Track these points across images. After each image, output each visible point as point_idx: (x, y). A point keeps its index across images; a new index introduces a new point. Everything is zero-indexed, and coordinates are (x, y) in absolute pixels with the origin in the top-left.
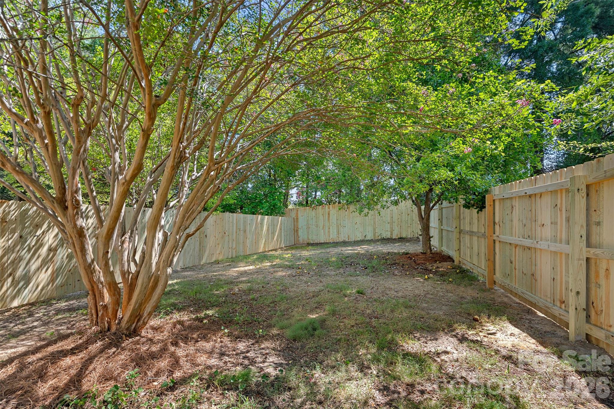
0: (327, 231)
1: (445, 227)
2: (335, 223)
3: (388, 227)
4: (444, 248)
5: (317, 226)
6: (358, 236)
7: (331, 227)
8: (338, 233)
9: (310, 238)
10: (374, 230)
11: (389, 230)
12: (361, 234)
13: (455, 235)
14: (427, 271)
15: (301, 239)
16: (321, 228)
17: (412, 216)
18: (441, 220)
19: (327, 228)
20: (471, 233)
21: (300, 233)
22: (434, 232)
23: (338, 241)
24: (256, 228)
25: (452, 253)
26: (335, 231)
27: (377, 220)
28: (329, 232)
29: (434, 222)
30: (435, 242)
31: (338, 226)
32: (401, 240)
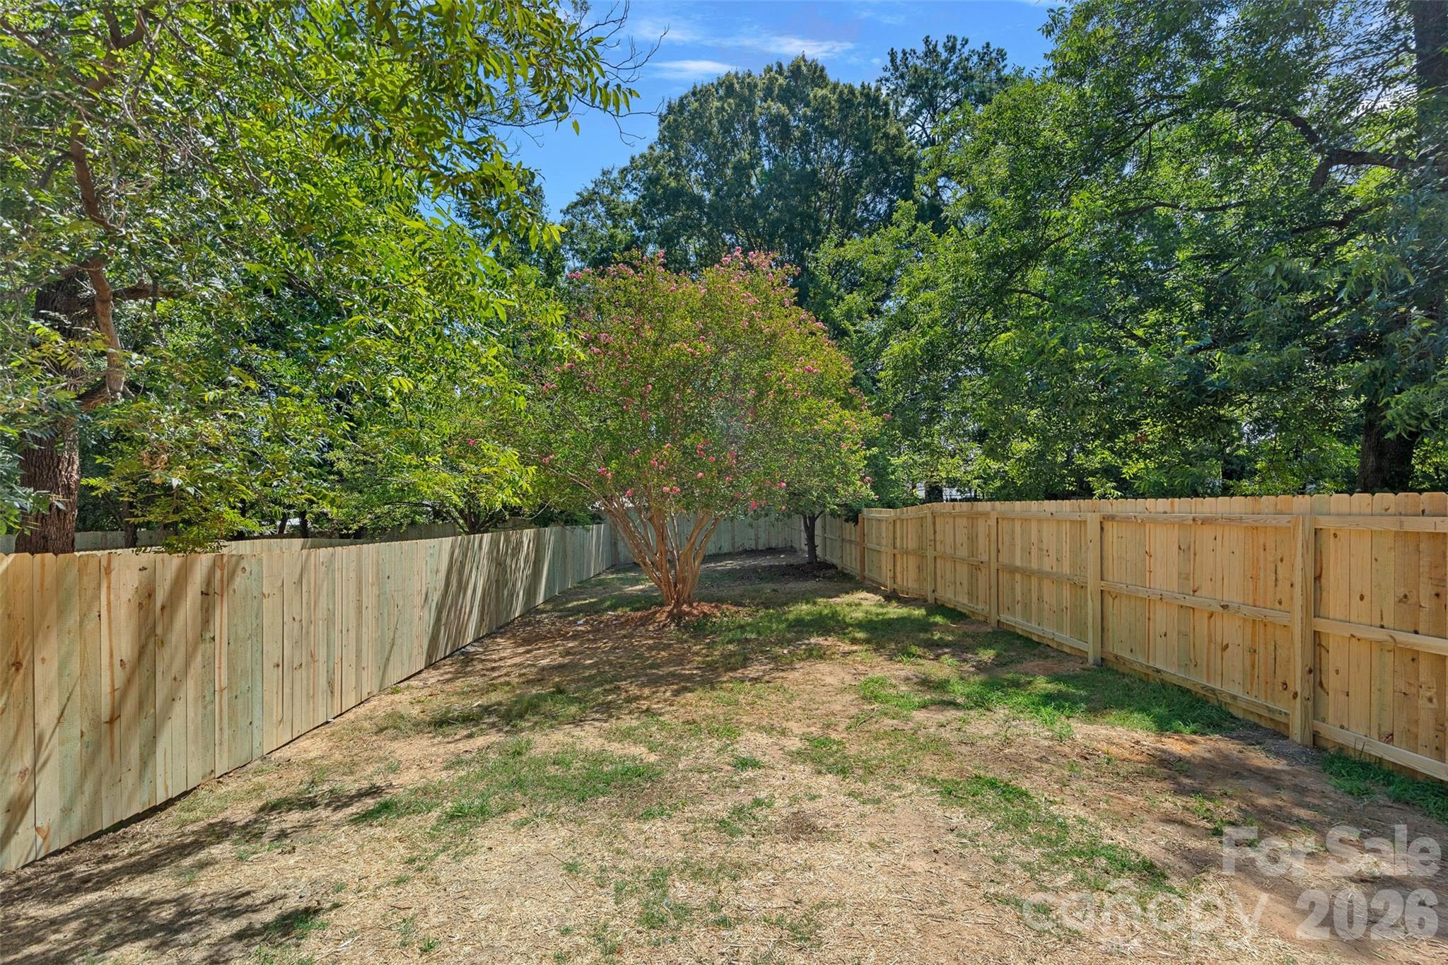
1: (828, 535)
4: (828, 558)
13: (838, 544)
14: (815, 577)
18: (824, 528)
20: (851, 542)
22: (818, 541)
25: (836, 561)
29: (818, 531)
30: (819, 551)
32: (771, 551)
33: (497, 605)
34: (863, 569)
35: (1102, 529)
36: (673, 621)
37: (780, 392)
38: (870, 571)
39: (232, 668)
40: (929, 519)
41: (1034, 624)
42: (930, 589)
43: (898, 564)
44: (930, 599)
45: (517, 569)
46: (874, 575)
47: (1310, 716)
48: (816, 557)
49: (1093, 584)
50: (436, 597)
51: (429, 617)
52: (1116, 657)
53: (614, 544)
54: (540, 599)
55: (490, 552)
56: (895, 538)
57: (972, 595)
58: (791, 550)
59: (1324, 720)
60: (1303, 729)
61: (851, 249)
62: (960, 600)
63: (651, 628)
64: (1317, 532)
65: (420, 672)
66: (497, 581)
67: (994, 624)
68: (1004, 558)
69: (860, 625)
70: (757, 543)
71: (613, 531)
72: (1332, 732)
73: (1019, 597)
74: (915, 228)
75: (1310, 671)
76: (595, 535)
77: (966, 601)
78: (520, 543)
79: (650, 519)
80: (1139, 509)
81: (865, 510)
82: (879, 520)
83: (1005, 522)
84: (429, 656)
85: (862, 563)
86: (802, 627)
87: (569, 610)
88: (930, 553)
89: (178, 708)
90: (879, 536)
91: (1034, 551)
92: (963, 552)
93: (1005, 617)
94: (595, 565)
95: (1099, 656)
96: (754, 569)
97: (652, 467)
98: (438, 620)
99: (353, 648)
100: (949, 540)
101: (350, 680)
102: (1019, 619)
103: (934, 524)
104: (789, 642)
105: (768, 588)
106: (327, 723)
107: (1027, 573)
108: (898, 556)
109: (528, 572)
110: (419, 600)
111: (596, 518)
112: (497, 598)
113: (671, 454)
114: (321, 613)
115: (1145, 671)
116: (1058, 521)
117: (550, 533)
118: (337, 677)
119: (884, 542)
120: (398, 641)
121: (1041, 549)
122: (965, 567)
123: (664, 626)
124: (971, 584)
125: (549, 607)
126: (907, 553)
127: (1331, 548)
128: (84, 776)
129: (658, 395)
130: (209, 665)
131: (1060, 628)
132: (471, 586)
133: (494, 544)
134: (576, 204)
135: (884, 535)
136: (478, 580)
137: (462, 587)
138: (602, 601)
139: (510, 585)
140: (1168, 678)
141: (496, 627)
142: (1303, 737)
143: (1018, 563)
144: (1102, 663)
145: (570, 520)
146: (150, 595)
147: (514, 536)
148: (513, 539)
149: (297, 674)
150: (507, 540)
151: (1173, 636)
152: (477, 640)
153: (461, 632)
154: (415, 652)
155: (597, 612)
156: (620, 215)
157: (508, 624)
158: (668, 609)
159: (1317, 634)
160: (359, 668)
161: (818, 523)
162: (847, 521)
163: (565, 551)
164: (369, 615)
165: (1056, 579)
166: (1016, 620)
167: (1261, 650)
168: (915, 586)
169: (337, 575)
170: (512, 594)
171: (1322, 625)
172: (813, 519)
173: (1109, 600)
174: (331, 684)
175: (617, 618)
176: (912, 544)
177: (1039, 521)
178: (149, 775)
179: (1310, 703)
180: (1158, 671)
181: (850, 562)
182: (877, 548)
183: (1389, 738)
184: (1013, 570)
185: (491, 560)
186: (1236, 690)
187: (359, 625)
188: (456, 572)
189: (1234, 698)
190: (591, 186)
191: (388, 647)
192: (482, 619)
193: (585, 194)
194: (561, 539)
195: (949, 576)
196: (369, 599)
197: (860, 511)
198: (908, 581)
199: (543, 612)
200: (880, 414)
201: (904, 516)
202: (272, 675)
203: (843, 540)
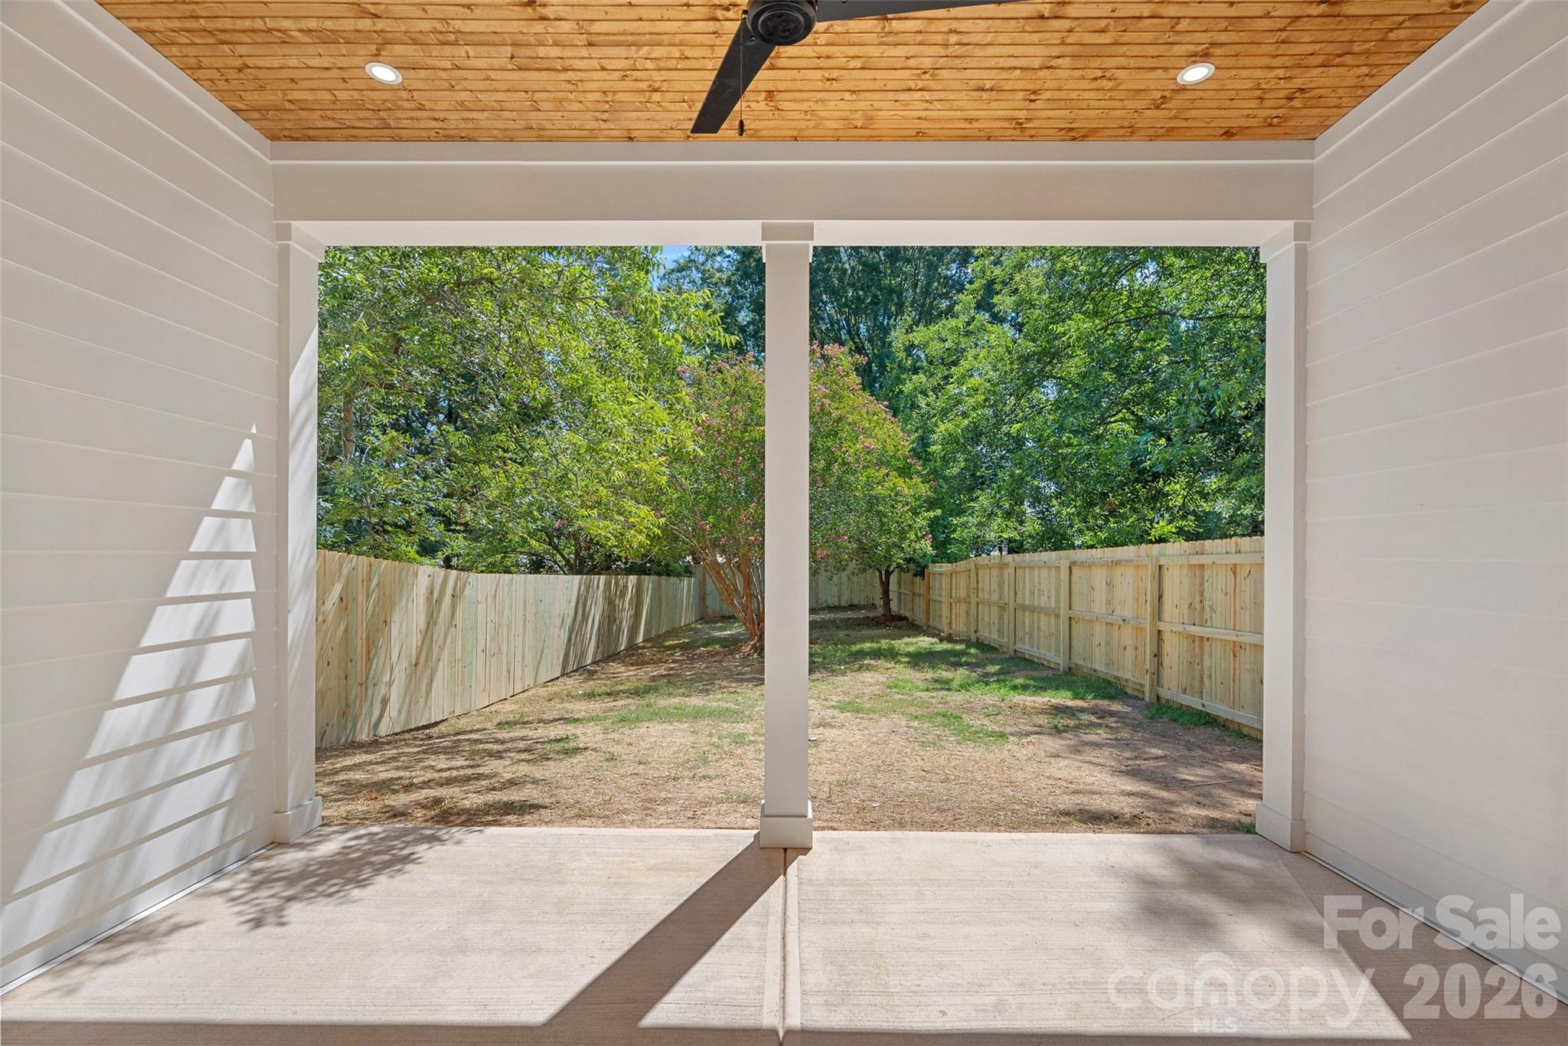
1: (901, 590)
4: (902, 612)
13: (909, 598)
14: (887, 625)
15: (710, 611)
18: (899, 584)
20: (920, 595)
22: (892, 596)
25: (908, 614)
29: (893, 587)
30: (893, 605)
32: (852, 607)
33: (608, 637)
34: (928, 619)
35: (1071, 572)
36: (755, 651)
37: (844, 463)
38: (933, 620)
39: (463, 649)
40: (973, 572)
41: (1035, 649)
42: (972, 629)
43: (954, 611)
44: (974, 639)
45: (623, 610)
46: (936, 624)
47: (1155, 684)
48: (890, 610)
49: (1064, 612)
50: (569, 621)
51: (565, 636)
52: (1076, 665)
53: (703, 598)
54: (640, 639)
55: (605, 591)
56: (951, 589)
57: (1000, 632)
58: (874, 606)
59: (1162, 687)
60: (1151, 693)
61: (920, 335)
62: (993, 636)
63: (737, 656)
64: (1160, 567)
65: (557, 678)
66: (609, 617)
67: (1012, 653)
68: (1019, 601)
69: (908, 654)
70: (839, 600)
71: (702, 583)
72: (1165, 694)
73: (1027, 630)
74: (973, 319)
75: (1155, 656)
76: (686, 586)
77: (996, 638)
78: (626, 587)
79: (739, 567)
80: (1089, 556)
81: (931, 565)
82: (941, 574)
83: (1021, 570)
84: (564, 668)
85: (928, 613)
86: (862, 654)
87: (666, 647)
88: (974, 600)
89: (441, 663)
90: (940, 589)
91: (1036, 592)
92: (995, 597)
93: (1019, 647)
94: (686, 617)
95: (1067, 666)
96: (834, 621)
97: (740, 522)
98: (569, 640)
99: (520, 647)
100: (987, 588)
101: (518, 674)
102: (1027, 647)
103: (977, 575)
104: (846, 663)
105: (841, 634)
106: (506, 699)
107: (1032, 610)
108: (953, 604)
109: (631, 612)
110: (558, 622)
111: (688, 571)
112: (609, 630)
113: (756, 511)
114: (505, 620)
115: (1091, 672)
116: (1050, 567)
117: (649, 582)
118: (512, 668)
119: (944, 593)
120: (546, 651)
121: (1039, 590)
122: (996, 609)
123: (749, 655)
124: (999, 622)
125: (649, 645)
126: (959, 601)
127: (1166, 575)
128: (406, 694)
129: (747, 464)
130: (454, 642)
131: (1049, 651)
132: (591, 618)
133: (608, 584)
134: (673, 270)
135: (944, 587)
136: (596, 613)
137: (585, 618)
138: (697, 640)
139: (618, 622)
140: (1099, 674)
141: (608, 656)
142: (1150, 697)
143: (1027, 603)
144: (1070, 670)
145: (668, 572)
146: (432, 593)
147: (621, 579)
148: (621, 582)
149: (493, 659)
150: (617, 583)
151: (1103, 644)
152: (594, 663)
153: (583, 653)
154: (555, 662)
155: (691, 648)
156: (716, 284)
157: (616, 655)
158: (752, 643)
159: (1159, 632)
160: (524, 666)
161: (893, 578)
162: (915, 575)
163: (660, 600)
164: (530, 626)
165: (1047, 611)
166: (1025, 647)
167: (1139, 648)
168: (965, 629)
169: (514, 594)
170: (619, 630)
171: (1161, 626)
172: (888, 574)
173: (1073, 623)
174: (508, 672)
175: (708, 652)
176: (963, 594)
177: (1039, 568)
178: (428, 704)
179: (1155, 677)
180: (1095, 670)
181: (919, 616)
182: (939, 599)
183: (1184, 691)
184: (1024, 608)
185: (605, 598)
186: (1129, 676)
187: (524, 633)
188: (582, 604)
189: (1127, 680)
190: (687, 253)
191: (539, 653)
192: (598, 647)
193: (682, 261)
194: (657, 589)
195: (986, 618)
196: (530, 617)
197: (926, 566)
198: (960, 627)
199: (643, 648)
200: (928, 482)
201: (958, 569)
202: (481, 656)
203: (914, 594)
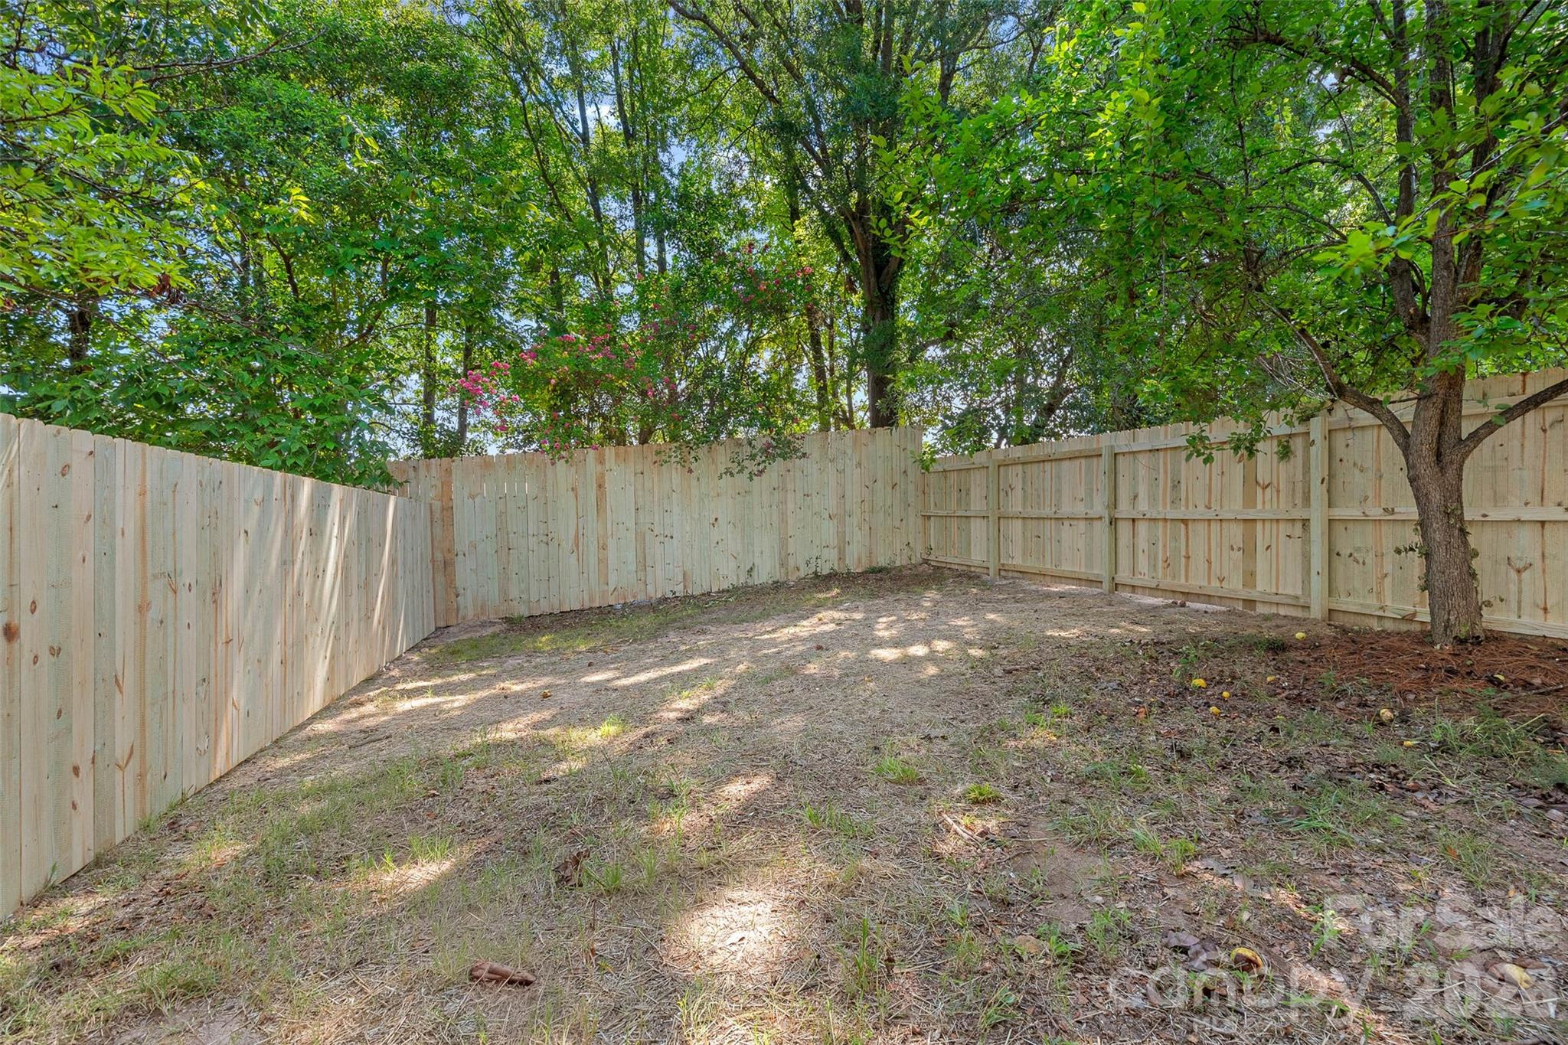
0: (593, 560)
2: (631, 524)
3: (828, 531)
5: (548, 540)
6: (723, 572)
7: (611, 543)
8: (643, 565)
9: (514, 593)
10: (783, 543)
11: (833, 541)
12: (733, 564)
16: (568, 545)
17: (906, 493)
19: (593, 548)
21: (465, 574)
23: (641, 597)
24: (287, 563)
26: (631, 556)
27: (791, 506)
28: (602, 561)
31: (640, 538)
